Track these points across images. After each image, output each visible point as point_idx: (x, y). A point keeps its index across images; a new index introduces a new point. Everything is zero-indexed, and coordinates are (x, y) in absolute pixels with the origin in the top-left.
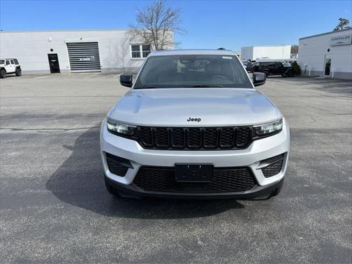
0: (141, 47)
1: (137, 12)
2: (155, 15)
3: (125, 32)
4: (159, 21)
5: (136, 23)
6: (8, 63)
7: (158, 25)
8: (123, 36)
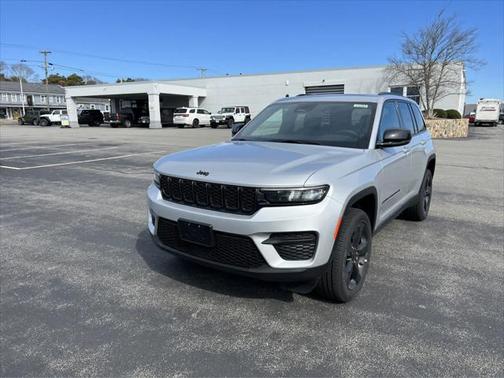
0: (405, 90)
1: (403, 40)
2: (431, 42)
3: (381, 69)
4: (436, 52)
5: (399, 56)
6: (238, 111)
7: (434, 57)
8: (381, 75)
